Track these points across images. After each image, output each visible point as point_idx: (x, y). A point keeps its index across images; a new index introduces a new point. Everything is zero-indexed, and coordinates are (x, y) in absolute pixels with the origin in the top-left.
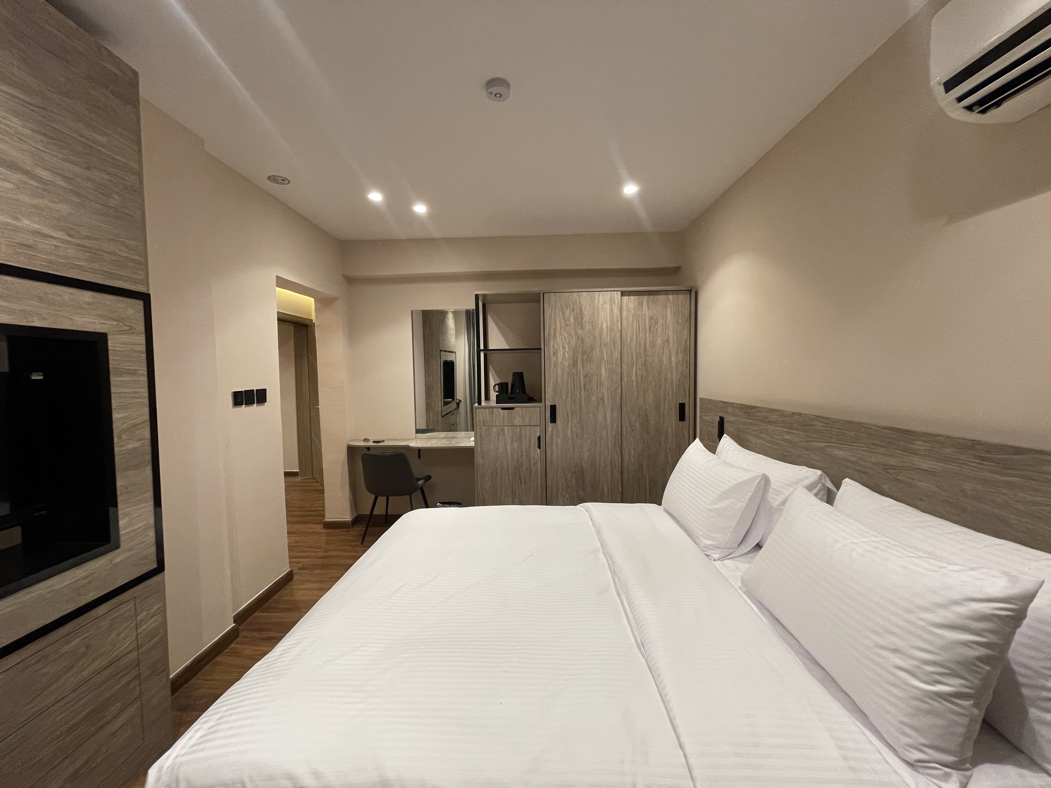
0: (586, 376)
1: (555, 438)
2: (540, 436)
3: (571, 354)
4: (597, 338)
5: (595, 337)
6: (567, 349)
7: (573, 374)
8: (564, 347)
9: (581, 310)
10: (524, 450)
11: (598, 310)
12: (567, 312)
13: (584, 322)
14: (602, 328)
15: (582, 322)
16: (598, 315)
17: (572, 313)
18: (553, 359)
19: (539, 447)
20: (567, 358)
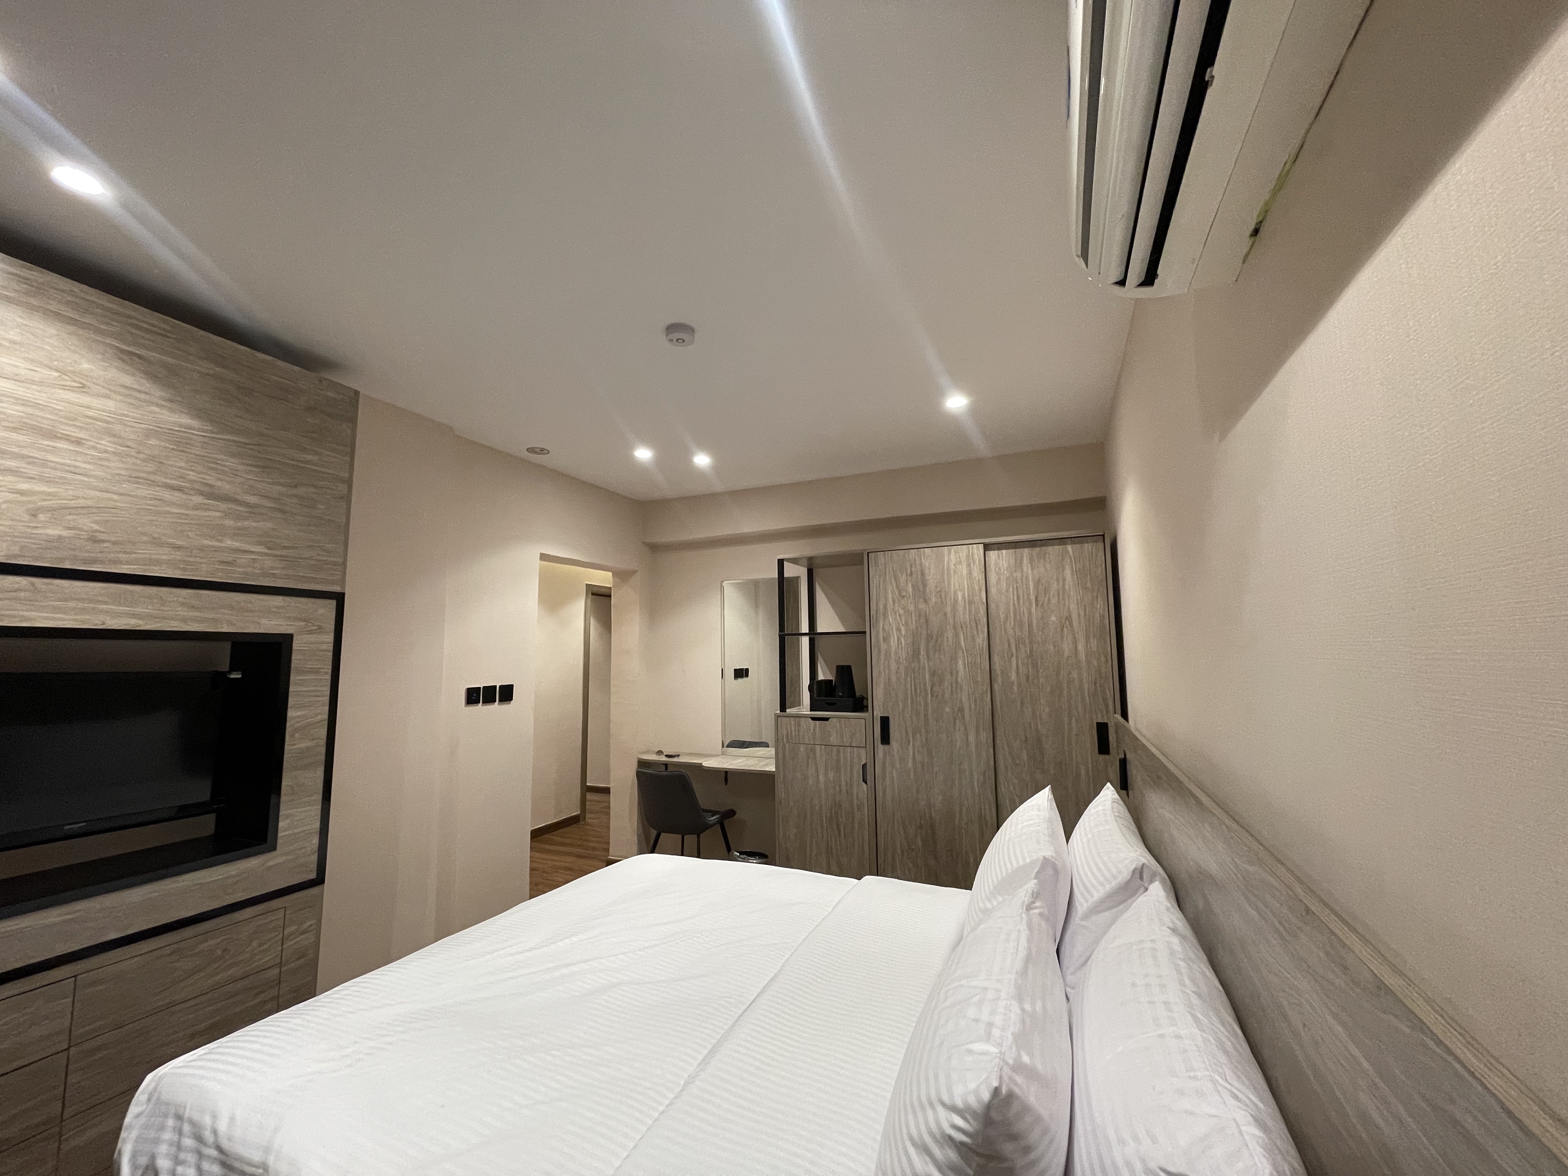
0: (933, 674)
1: (888, 769)
2: (866, 763)
3: (910, 640)
4: (949, 615)
5: (945, 614)
6: (903, 633)
7: (914, 670)
8: (899, 630)
9: (923, 574)
10: (843, 783)
11: (949, 574)
12: (903, 579)
13: (928, 591)
14: (956, 601)
15: (924, 592)
16: (949, 581)
17: (910, 578)
18: (884, 647)
19: (865, 781)
20: (903, 645)
